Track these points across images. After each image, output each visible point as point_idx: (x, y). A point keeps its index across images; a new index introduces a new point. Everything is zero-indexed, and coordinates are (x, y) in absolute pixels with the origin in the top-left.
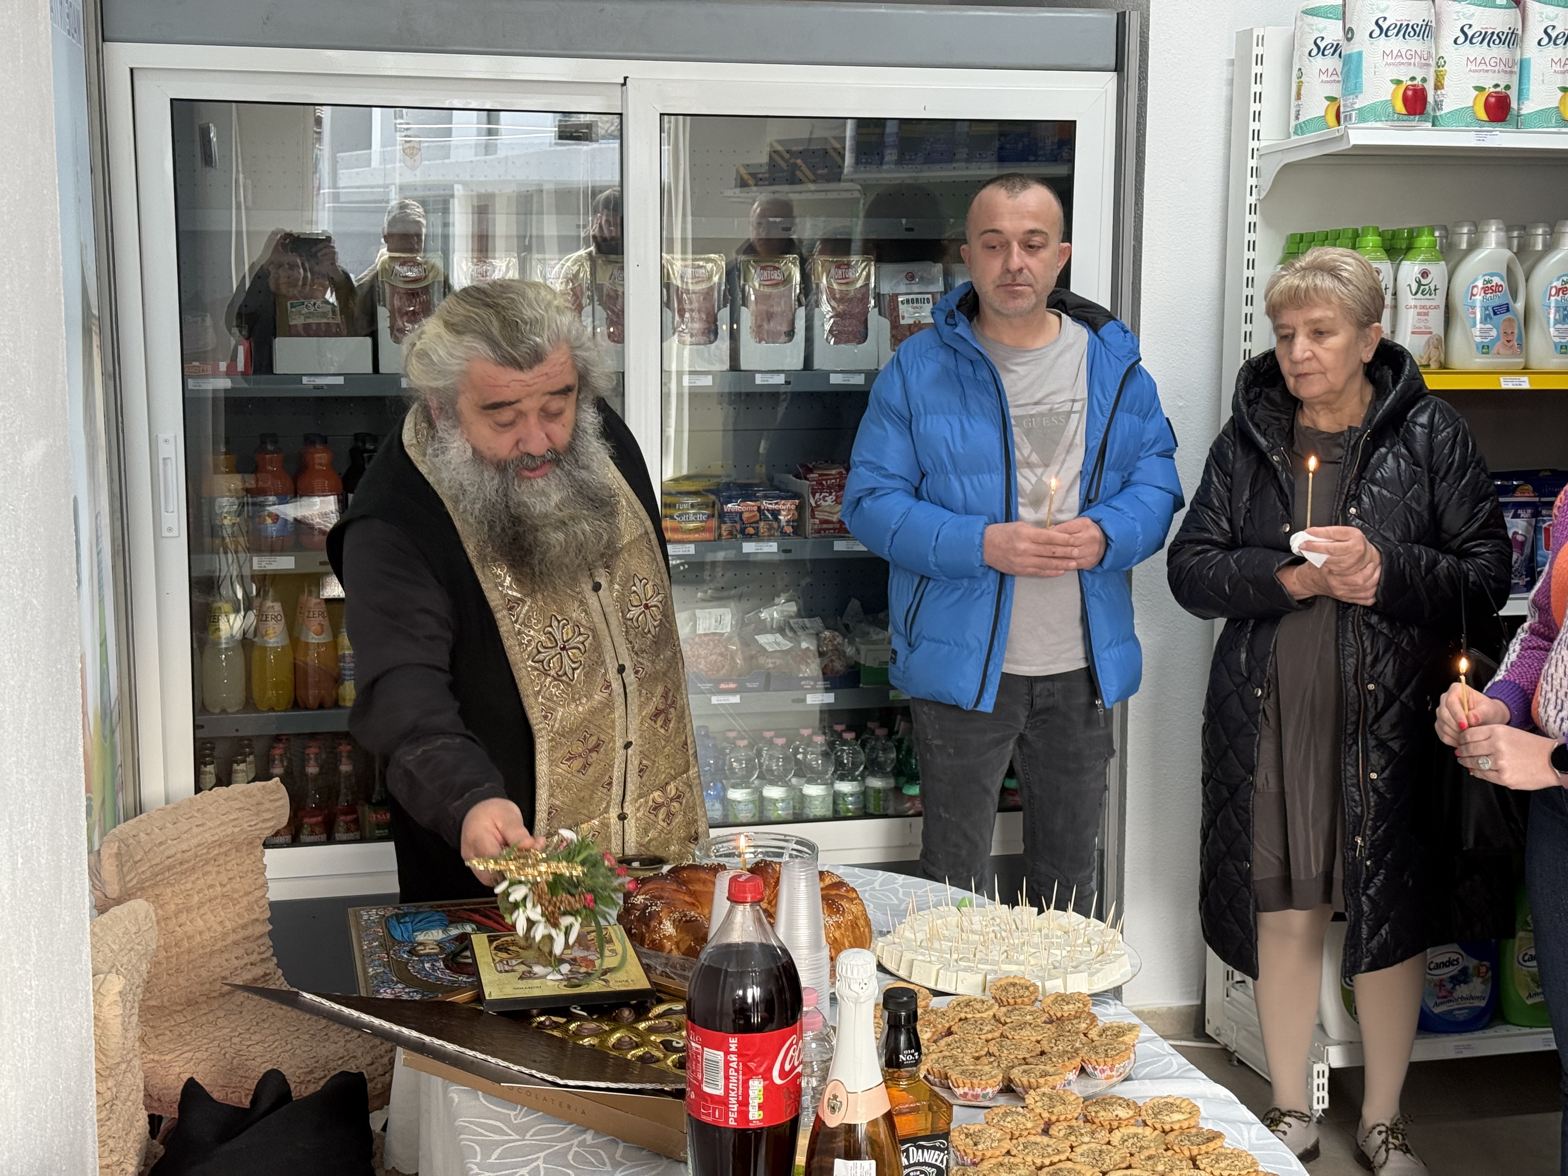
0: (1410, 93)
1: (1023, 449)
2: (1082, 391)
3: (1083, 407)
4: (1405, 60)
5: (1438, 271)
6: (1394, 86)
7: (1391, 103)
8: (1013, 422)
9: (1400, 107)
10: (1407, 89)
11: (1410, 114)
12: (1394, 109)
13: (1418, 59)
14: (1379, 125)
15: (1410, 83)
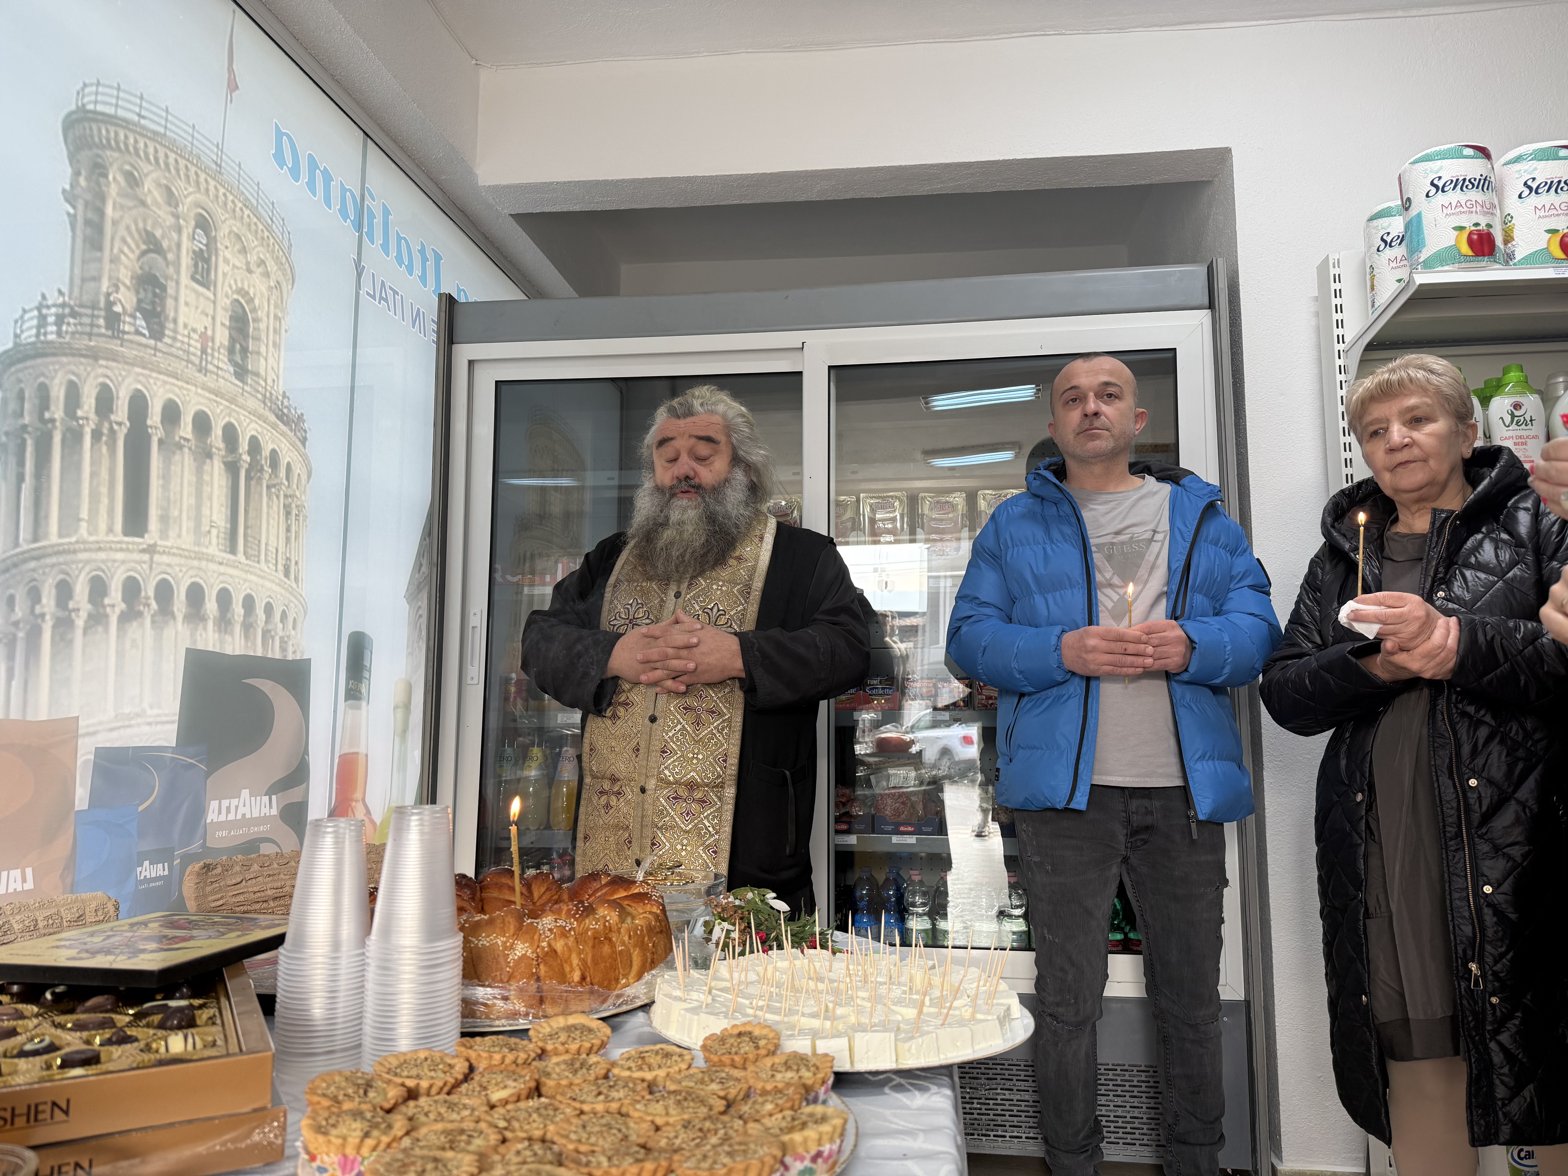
0: (1475, 237)
1: (1104, 573)
2: (1165, 525)
3: (1165, 537)
4: (1466, 209)
5: (1532, 403)
6: (1456, 233)
7: (1456, 247)
8: (1094, 549)
9: (1465, 249)
10: (1471, 233)
11: (1477, 255)
12: (1459, 252)
13: (1479, 208)
14: (1446, 268)
15: (1473, 228)
